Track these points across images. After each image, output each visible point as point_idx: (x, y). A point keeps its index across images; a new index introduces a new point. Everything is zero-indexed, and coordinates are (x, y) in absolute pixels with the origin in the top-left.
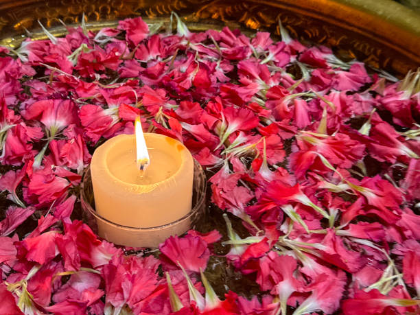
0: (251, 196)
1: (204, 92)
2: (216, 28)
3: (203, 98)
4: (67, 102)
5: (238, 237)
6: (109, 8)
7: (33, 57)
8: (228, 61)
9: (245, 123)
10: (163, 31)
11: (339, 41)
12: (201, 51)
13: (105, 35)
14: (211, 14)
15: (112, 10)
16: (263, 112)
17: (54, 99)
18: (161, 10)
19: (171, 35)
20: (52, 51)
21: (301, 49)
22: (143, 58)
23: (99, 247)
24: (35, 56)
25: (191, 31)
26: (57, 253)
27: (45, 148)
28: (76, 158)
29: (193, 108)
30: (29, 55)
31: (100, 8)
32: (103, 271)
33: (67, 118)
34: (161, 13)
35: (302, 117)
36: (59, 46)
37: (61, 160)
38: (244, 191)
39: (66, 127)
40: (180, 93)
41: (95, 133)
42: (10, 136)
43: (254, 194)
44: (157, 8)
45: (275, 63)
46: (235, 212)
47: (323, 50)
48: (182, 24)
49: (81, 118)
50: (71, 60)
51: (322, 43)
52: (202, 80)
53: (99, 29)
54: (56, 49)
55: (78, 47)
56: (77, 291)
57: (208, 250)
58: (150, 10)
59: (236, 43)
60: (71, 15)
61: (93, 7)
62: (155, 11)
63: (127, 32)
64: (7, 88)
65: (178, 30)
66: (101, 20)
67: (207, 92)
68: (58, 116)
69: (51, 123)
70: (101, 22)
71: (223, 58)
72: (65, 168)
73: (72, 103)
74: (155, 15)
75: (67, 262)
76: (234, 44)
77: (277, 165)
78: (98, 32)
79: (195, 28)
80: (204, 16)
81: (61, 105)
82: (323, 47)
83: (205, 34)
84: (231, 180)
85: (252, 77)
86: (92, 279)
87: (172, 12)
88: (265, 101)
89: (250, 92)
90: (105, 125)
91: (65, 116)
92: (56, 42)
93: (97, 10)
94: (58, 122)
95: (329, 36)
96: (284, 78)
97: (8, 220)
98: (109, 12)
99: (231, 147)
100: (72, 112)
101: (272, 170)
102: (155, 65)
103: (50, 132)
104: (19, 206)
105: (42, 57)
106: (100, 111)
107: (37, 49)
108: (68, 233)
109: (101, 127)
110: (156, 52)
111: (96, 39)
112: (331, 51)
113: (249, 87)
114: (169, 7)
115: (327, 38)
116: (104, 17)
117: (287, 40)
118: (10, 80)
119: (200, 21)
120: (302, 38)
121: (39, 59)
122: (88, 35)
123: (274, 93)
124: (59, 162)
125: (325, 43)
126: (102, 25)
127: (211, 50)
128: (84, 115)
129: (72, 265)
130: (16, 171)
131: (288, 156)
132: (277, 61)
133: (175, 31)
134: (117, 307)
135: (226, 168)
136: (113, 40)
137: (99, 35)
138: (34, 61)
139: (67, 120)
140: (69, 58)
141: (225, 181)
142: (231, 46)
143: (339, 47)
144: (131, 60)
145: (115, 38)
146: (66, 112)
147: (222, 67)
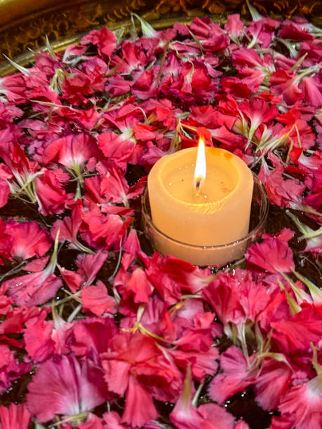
0: (302, 187)
1: (204, 92)
2: (180, 21)
3: (205, 99)
4: (81, 136)
5: (309, 229)
6: (66, 23)
7: (13, 97)
8: (211, 54)
9: (264, 115)
10: (128, 36)
11: (312, 8)
12: (180, 49)
13: (72, 54)
14: (172, 7)
15: (70, 24)
16: (275, 99)
17: (66, 136)
18: (120, 14)
19: (138, 39)
20: (29, 84)
21: (276, 24)
22: (124, 70)
23: (194, 272)
24: (14, 94)
25: (157, 29)
26: (152, 289)
27: (78, 189)
28: (118, 191)
29: (207, 112)
30: (6, 94)
31: (58, 26)
32: (204, 294)
33: (83, 152)
34: (121, 17)
35: (316, 96)
36: (34, 77)
37: (103, 196)
38: (294, 183)
39: (86, 163)
40: (183, 99)
41: (121, 161)
42: (40, 184)
43: (304, 184)
44: (115, 13)
45: (260, 45)
46: (293, 206)
47: (297, 21)
48: (146, 25)
49: (102, 148)
50: (53, 89)
51: (294, 14)
52: (201, 80)
53: (63, 49)
54: (32, 82)
55: (54, 74)
56: (185, 319)
57: (290, 249)
58: (108, 16)
59: (212, 32)
60: (31, 40)
61: (51, 26)
62: (113, 16)
63: (98, 45)
64: (7, 136)
65: (143, 32)
66: (61, 38)
67: (207, 91)
68: (74, 152)
69: (70, 161)
70: (61, 41)
71: (205, 53)
72: (110, 204)
73: (87, 136)
74: (114, 20)
75: (166, 295)
76: (209, 34)
77: (310, 149)
78: (63, 53)
79: (158, 26)
80: (165, 10)
81: (75, 141)
82: (296, 18)
83: (174, 30)
84: (275, 176)
85: (251, 65)
86: (194, 305)
87: (132, 14)
88: (269, 87)
89: (256, 81)
90: (129, 150)
91: (81, 151)
92: (28, 74)
93: (55, 28)
94: (75, 159)
95: (300, 5)
96: (278, 59)
97: (83, 269)
98: (67, 28)
99: (261, 142)
100: (88, 144)
101: (308, 156)
102: (142, 75)
103: (73, 171)
104: (86, 253)
105: (21, 94)
106: (116, 137)
107: (13, 86)
108: (151, 267)
109: (126, 154)
110: (136, 62)
111: (64, 60)
112: (306, 20)
113: (252, 76)
114: (127, 8)
115: (299, 7)
116: (63, 35)
117: (257, 18)
118: (7, 125)
119: (162, 17)
120: (272, 12)
121: (20, 97)
122: (56, 59)
123: (277, 76)
124: (101, 200)
125: (297, 13)
126: (63, 44)
127: (188, 46)
128: (103, 145)
129: (172, 296)
130: (62, 219)
131: (317, 138)
132: (261, 42)
133: (140, 34)
134: (239, 323)
135: (265, 165)
136: (84, 58)
137: (66, 55)
138: (15, 100)
139: (84, 155)
140: (50, 88)
141: (270, 178)
142: (207, 37)
143: (313, 15)
144: (115, 76)
145: (84, 55)
146: (82, 146)
147: (208, 62)
